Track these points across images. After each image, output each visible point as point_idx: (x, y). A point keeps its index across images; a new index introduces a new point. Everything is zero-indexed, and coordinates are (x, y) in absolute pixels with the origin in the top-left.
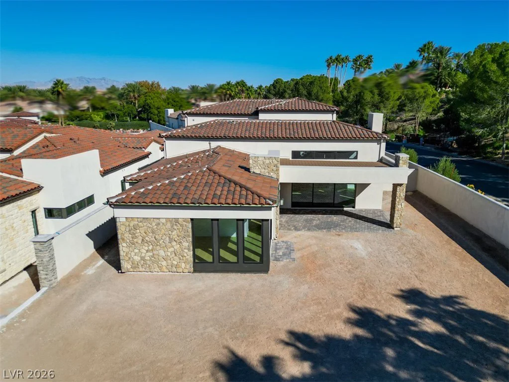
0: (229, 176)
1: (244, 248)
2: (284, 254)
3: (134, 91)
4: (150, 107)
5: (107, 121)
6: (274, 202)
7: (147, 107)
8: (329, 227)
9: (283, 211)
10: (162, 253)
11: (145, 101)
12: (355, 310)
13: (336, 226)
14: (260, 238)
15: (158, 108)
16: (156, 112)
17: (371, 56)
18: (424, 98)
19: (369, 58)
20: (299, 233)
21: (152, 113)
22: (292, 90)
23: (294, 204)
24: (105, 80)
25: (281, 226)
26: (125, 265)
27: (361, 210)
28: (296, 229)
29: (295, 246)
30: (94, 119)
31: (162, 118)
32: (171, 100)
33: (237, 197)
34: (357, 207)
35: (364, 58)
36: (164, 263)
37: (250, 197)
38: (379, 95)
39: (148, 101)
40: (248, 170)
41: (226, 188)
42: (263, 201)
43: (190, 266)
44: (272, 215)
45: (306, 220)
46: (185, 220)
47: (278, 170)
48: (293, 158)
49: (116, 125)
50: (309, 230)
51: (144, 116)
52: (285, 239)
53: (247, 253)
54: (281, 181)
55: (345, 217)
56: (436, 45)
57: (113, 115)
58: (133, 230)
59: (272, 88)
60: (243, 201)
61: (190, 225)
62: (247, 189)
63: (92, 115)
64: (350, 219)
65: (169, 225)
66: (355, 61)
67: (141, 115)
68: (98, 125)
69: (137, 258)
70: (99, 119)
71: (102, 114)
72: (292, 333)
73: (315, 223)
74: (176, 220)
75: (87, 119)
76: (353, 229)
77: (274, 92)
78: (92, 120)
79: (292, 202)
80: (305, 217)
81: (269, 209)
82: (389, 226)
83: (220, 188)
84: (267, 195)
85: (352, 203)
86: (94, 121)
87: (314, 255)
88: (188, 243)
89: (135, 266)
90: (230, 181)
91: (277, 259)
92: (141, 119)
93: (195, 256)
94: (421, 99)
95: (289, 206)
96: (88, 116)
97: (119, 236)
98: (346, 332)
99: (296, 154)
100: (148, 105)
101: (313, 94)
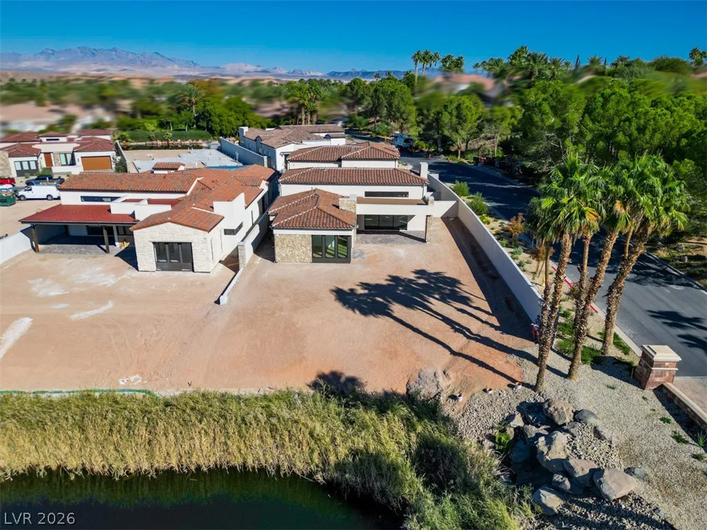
0: (329, 212)
1: (338, 253)
2: (359, 256)
3: (190, 95)
4: (210, 115)
5: (163, 130)
6: (354, 227)
7: (206, 114)
8: (386, 242)
9: (359, 232)
10: (297, 252)
11: (205, 107)
12: (390, 276)
13: (392, 241)
14: (346, 248)
15: (220, 116)
16: (217, 120)
17: (462, 58)
18: (502, 120)
19: (459, 60)
20: (368, 245)
21: (213, 122)
22: (372, 97)
23: (366, 227)
24: (116, 51)
25: (357, 241)
26: (278, 258)
27: (410, 232)
28: (366, 243)
29: (365, 252)
30: (148, 128)
31: (224, 128)
32: (232, 106)
33: (335, 224)
34: (408, 229)
35: (454, 58)
36: (298, 258)
37: (341, 224)
38: (457, 117)
39: (208, 108)
40: (338, 207)
41: (328, 219)
42: (348, 226)
43: (310, 260)
44: (352, 233)
45: (373, 238)
46: (309, 235)
47: (355, 207)
48: (366, 196)
49: (173, 136)
50: (374, 243)
51: (203, 124)
52: (360, 248)
53: (339, 255)
54: (357, 213)
55: (399, 236)
56: (530, 51)
57: (168, 123)
58: (282, 241)
59: (349, 89)
60: (338, 226)
61: (311, 238)
62: (340, 220)
63: (146, 124)
64: (402, 237)
65: (300, 238)
66: (444, 61)
67: (199, 124)
68: (154, 136)
69: (284, 255)
70: (153, 128)
71: (155, 122)
72: (361, 283)
73: (379, 239)
74: (304, 236)
75: (139, 128)
76: (402, 243)
77: (350, 95)
78: (145, 129)
79: (365, 226)
80: (373, 235)
81: (351, 230)
82: (424, 241)
83: (325, 219)
84: (349, 223)
85: (405, 227)
86: (148, 131)
87: (375, 256)
88: (310, 247)
89: (283, 259)
90: (330, 215)
91: (354, 258)
92: (199, 127)
93: (313, 257)
94: (499, 122)
95: (363, 229)
96: (140, 125)
97: (276, 244)
98: (385, 283)
99: (368, 194)
100: (208, 112)
101: (394, 106)
